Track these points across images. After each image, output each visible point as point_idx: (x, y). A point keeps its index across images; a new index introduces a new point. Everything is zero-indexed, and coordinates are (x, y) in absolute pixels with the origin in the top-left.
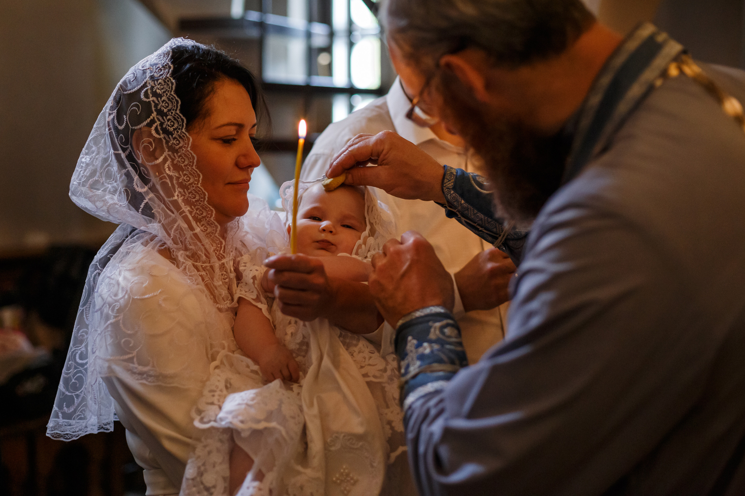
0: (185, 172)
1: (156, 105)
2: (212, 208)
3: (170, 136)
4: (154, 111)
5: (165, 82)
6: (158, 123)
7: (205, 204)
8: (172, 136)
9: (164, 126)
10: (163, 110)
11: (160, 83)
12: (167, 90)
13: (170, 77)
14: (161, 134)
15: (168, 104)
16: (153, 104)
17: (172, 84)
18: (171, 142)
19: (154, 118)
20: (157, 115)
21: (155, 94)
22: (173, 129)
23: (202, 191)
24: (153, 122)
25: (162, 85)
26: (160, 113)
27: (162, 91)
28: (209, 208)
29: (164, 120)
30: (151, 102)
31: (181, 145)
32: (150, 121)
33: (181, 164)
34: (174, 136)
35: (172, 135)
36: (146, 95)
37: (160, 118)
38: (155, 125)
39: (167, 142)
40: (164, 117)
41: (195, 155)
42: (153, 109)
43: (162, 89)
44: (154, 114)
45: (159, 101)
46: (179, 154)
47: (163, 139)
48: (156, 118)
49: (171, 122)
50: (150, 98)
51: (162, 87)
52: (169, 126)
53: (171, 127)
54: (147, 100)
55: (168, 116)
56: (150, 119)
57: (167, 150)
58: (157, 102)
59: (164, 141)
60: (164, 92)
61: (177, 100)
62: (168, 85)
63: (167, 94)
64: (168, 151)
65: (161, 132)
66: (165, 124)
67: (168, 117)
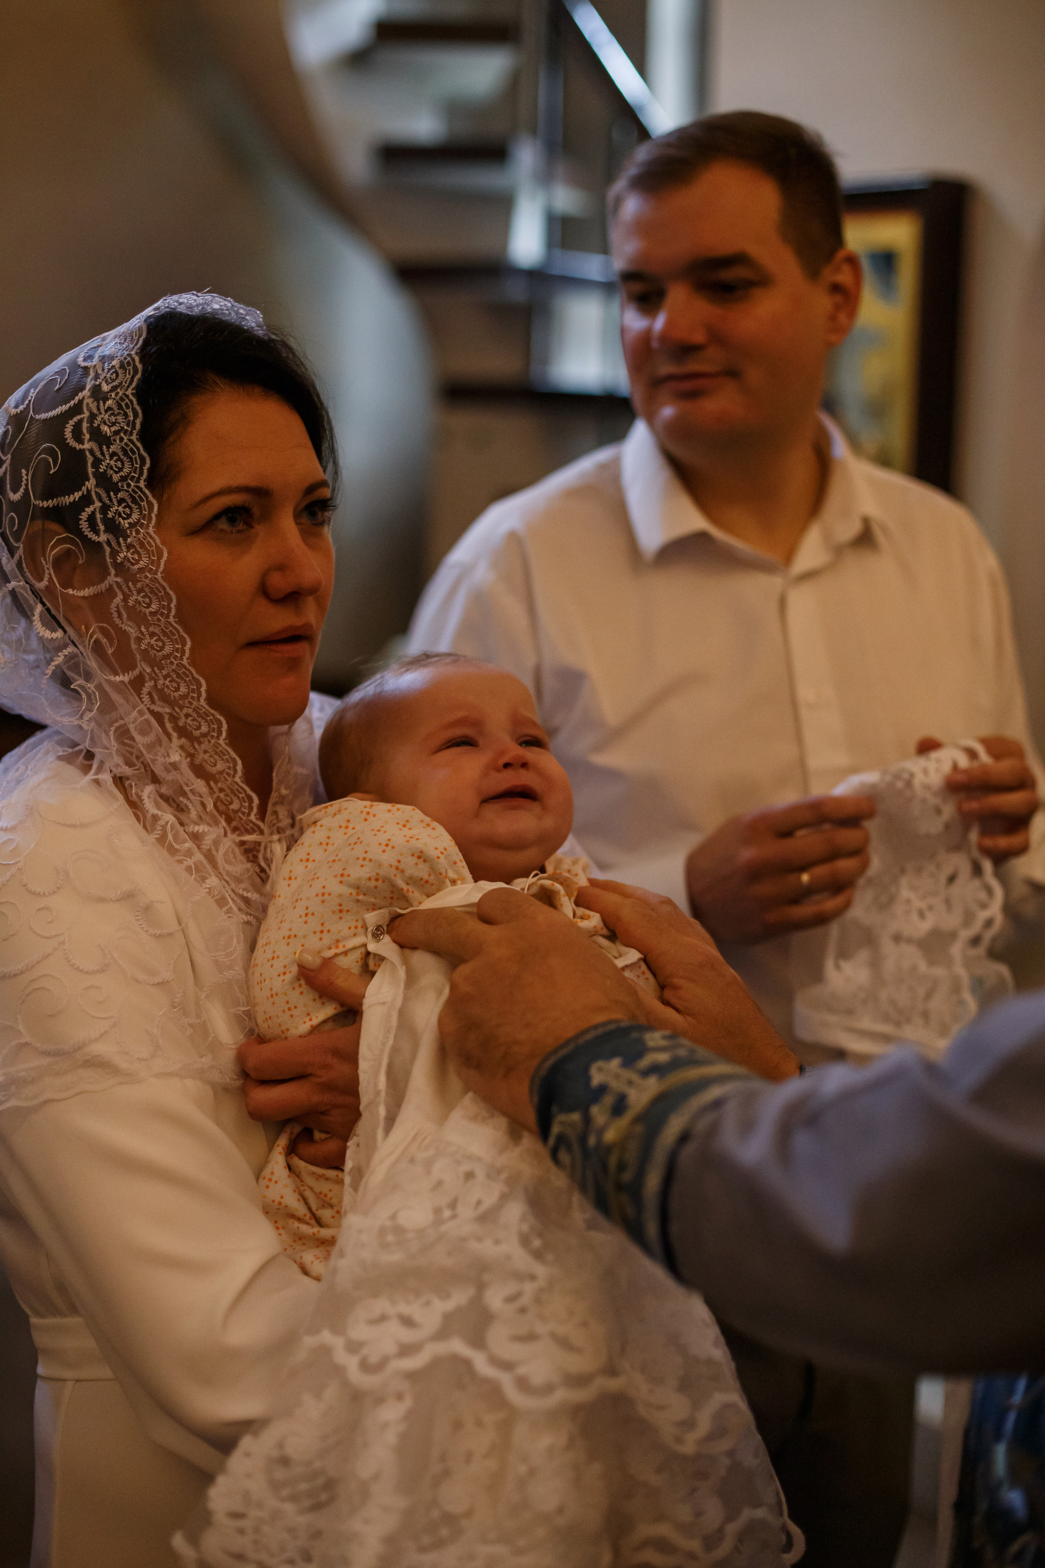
0: (151, 629)
1: (97, 463)
2: (219, 717)
3: (121, 539)
4: (91, 476)
5: (120, 407)
6: (98, 504)
7: (202, 706)
8: (125, 540)
9: (110, 515)
10: (111, 476)
11: (109, 409)
12: (122, 428)
13: (131, 397)
14: (102, 533)
15: (123, 464)
16: (90, 459)
17: (136, 415)
18: (122, 555)
19: (89, 491)
20: (97, 486)
21: (97, 435)
22: (130, 523)
23: (193, 677)
24: (86, 500)
25: (113, 414)
26: (104, 480)
27: (113, 429)
28: (213, 715)
29: (111, 500)
30: (87, 453)
31: (142, 564)
32: (80, 498)
33: (143, 610)
34: (129, 540)
35: (126, 538)
36: (77, 434)
37: (104, 495)
38: (89, 510)
39: (114, 553)
40: (112, 493)
41: (171, 593)
42: (90, 470)
43: (114, 424)
44: (91, 483)
45: (103, 454)
46: (139, 585)
47: (105, 545)
48: (93, 493)
49: (125, 507)
50: (86, 442)
51: (113, 419)
52: (120, 515)
53: (124, 519)
54: (79, 447)
55: (119, 490)
56: (80, 493)
57: (113, 572)
58: (98, 454)
59: (108, 550)
60: (116, 433)
61: (141, 456)
62: (126, 415)
63: (121, 439)
64: (116, 575)
65: (102, 528)
66: (113, 509)
67: (120, 495)
